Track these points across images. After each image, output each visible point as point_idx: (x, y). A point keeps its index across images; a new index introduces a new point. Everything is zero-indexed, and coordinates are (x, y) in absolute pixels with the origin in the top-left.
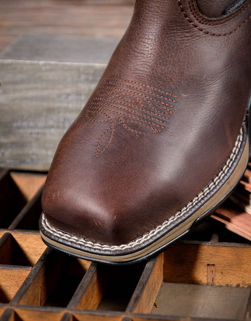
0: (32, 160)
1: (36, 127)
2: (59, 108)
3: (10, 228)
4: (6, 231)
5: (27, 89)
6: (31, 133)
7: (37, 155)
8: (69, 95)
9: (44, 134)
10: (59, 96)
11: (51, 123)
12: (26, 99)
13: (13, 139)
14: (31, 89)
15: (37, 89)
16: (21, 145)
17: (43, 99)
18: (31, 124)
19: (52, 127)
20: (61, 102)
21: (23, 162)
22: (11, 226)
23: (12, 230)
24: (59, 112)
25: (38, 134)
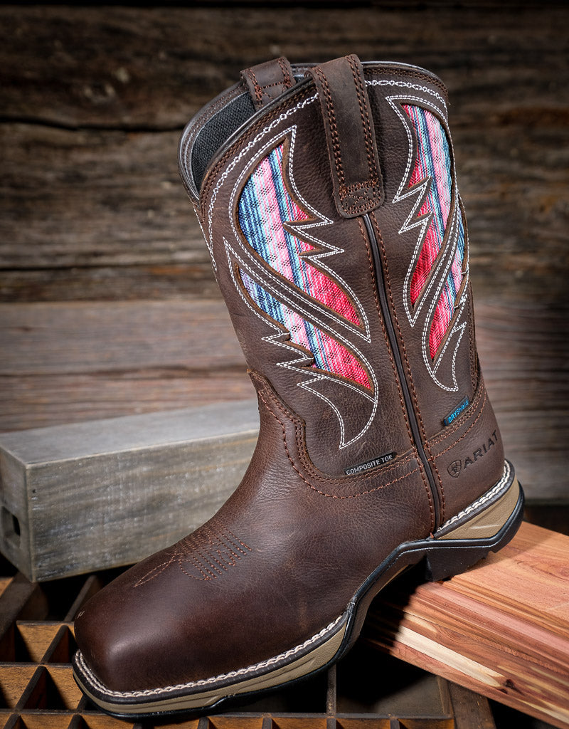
0: (72, 565)
1: (75, 528)
2: (98, 502)
3: (66, 620)
4: (63, 624)
5: (63, 490)
6: (70, 537)
7: (76, 559)
8: (107, 486)
9: (84, 534)
10: (97, 490)
11: (90, 520)
12: (63, 500)
13: (50, 547)
14: (69, 489)
15: (74, 487)
16: (59, 552)
17: (81, 497)
18: (69, 527)
19: (92, 525)
20: (99, 496)
21: (62, 570)
22: (67, 618)
23: (69, 622)
24: (98, 507)
25: (77, 535)
